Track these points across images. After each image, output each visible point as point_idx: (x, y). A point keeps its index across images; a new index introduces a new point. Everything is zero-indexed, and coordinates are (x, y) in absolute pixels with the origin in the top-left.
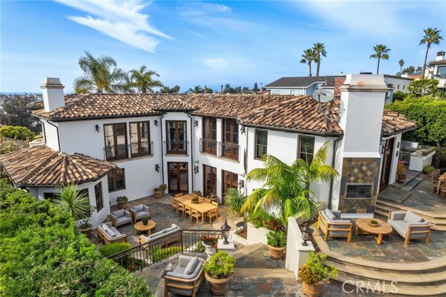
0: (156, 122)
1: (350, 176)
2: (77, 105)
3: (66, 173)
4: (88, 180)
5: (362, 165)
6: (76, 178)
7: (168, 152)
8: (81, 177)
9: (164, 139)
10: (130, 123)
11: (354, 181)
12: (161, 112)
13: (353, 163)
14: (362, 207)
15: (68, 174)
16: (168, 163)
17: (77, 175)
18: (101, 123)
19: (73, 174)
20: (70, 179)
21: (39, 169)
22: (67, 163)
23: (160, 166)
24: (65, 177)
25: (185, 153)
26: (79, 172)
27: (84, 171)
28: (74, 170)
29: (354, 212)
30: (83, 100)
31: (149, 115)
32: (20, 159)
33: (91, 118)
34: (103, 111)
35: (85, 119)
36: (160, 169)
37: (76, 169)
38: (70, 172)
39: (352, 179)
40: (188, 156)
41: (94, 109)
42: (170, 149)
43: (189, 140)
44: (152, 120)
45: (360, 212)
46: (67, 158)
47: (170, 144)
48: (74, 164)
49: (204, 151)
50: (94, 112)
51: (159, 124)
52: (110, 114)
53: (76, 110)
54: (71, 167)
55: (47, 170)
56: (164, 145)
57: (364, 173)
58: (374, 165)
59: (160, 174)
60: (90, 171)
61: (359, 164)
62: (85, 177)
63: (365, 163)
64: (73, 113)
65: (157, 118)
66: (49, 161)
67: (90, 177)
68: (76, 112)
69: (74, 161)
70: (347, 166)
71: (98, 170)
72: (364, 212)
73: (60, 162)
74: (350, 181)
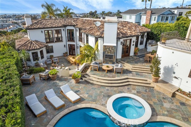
0: (63, 29)
1: (106, 51)
2: (36, 24)
3: (30, 46)
4: (37, 49)
5: (110, 48)
6: (33, 48)
7: (68, 41)
8: (35, 48)
9: (67, 36)
10: (54, 30)
11: (107, 53)
12: (65, 26)
13: (107, 47)
14: (111, 62)
15: (31, 47)
16: (69, 44)
17: (33, 47)
18: (43, 30)
19: (32, 47)
20: (31, 48)
21: (23, 45)
22: (31, 43)
23: (66, 45)
24: (29, 48)
25: (74, 41)
26: (34, 46)
27: (36, 46)
28: (33, 46)
29: (108, 63)
30: (38, 22)
31: (60, 27)
32: (20, 41)
33: (39, 28)
34: (44, 26)
35: (37, 29)
36: (66, 47)
37: (34, 45)
38: (31, 46)
39: (107, 52)
40: (75, 42)
41: (41, 25)
42: (69, 39)
43: (75, 36)
44: (62, 29)
45: (110, 64)
46: (31, 42)
47: (69, 38)
48: (33, 44)
49: (80, 41)
50: (41, 26)
51: (64, 30)
52: (46, 27)
53: (35, 26)
54: (32, 45)
55: (25, 45)
56: (67, 38)
57: (110, 51)
58: (114, 48)
59: (65, 48)
60: (37, 46)
61: (109, 47)
62: (36, 48)
63: (111, 47)
64: (33, 27)
65: (64, 28)
66: (26, 42)
67: (37, 48)
68: (34, 26)
69: (34, 43)
70: (105, 48)
71: (40, 46)
72: (111, 64)
73: (29, 43)
74: (106, 53)
